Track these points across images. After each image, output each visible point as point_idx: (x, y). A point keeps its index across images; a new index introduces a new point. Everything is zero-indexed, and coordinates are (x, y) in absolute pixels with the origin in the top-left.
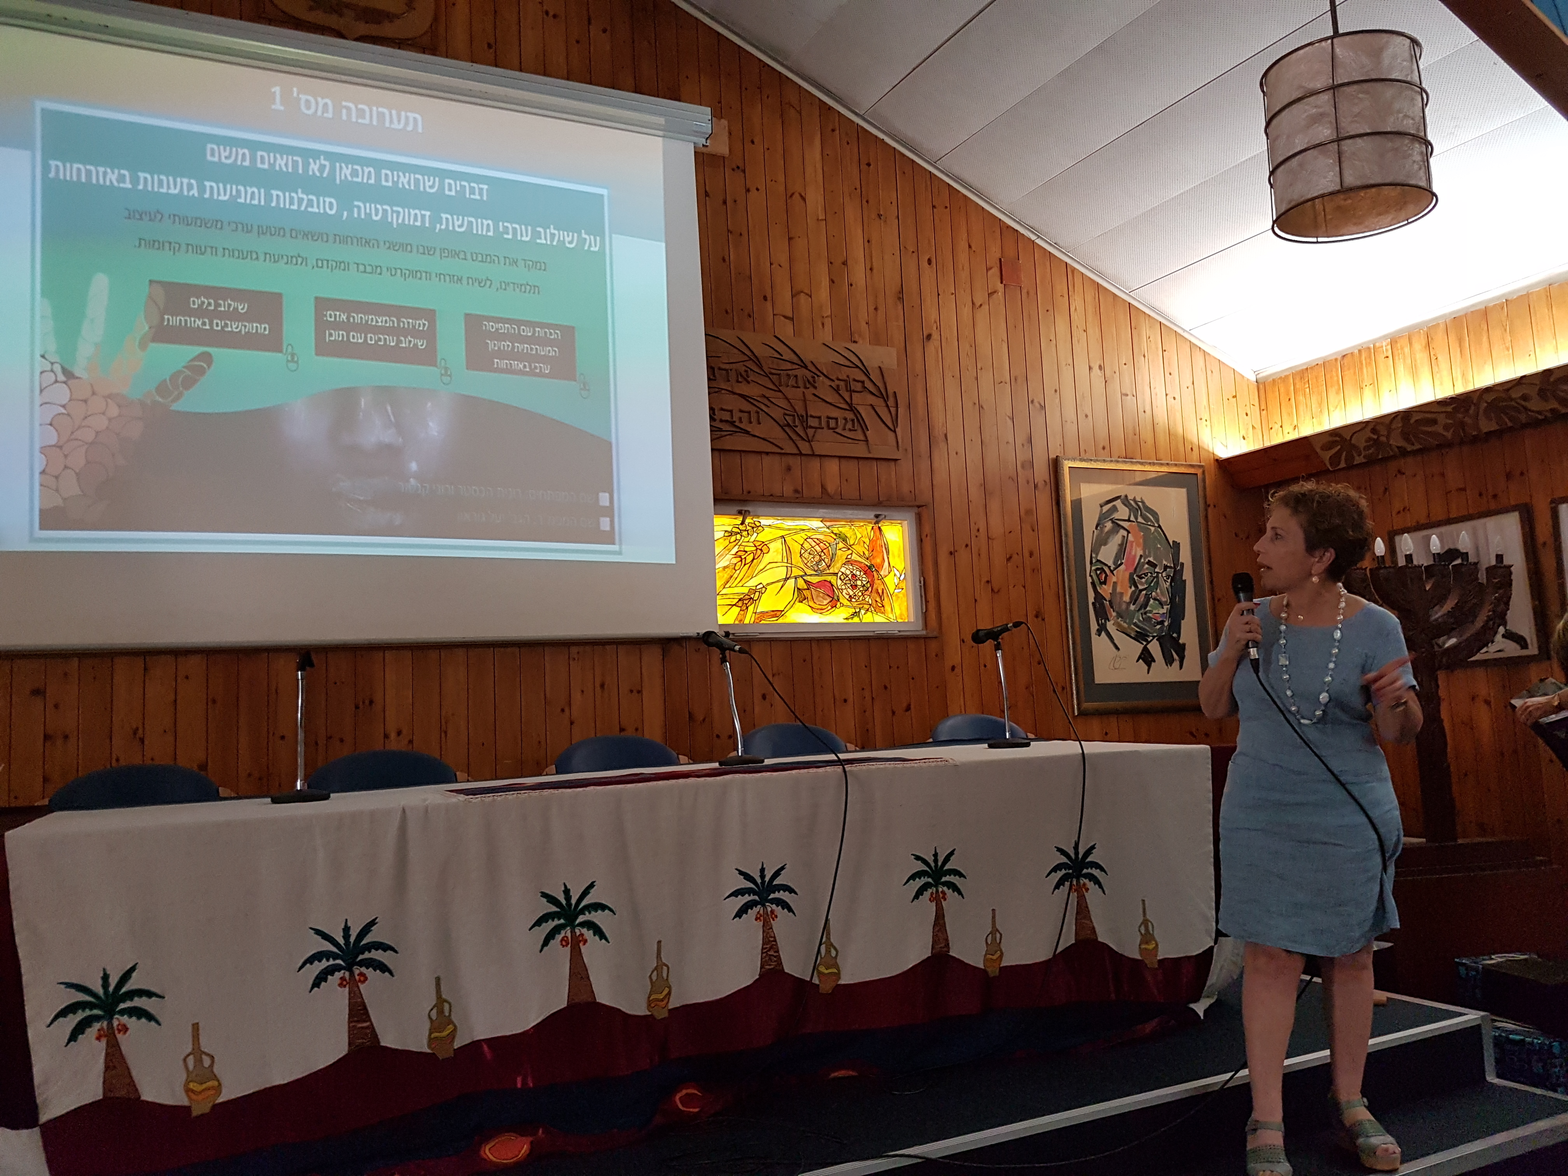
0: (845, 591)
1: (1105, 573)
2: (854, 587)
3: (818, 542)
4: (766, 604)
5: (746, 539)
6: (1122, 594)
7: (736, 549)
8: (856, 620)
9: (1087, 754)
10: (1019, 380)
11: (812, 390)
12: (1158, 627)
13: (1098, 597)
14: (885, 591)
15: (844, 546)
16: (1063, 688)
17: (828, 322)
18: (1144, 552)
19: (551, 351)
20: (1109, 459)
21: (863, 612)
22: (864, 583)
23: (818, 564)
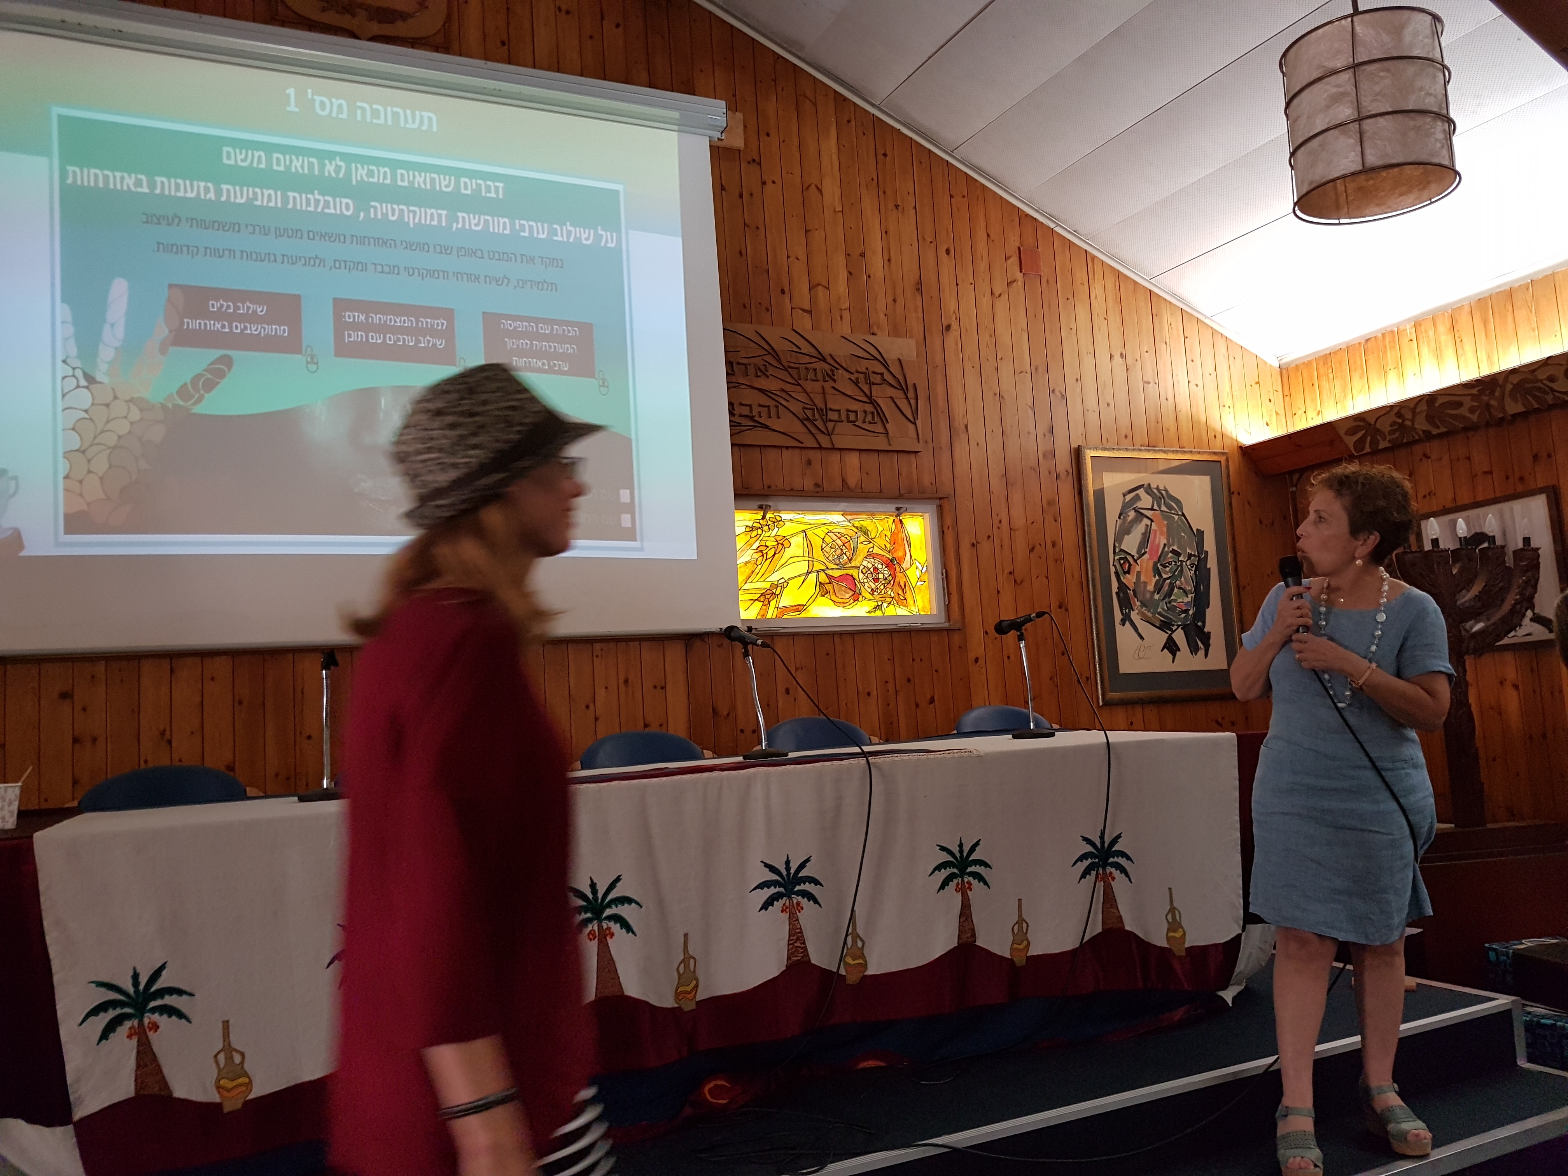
0: (867, 585)
1: (1129, 562)
2: (876, 580)
3: (839, 536)
4: (787, 599)
5: (767, 534)
6: (1145, 583)
7: (757, 544)
8: (878, 613)
9: (1112, 743)
10: (1040, 370)
11: (831, 383)
12: (1183, 615)
13: (1122, 587)
14: (907, 584)
15: (865, 539)
16: (1088, 679)
17: (846, 314)
18: (1168, 540)
19: (570, 349)
20: (1132, 447)
21: (885, 605)
22: (886, 576)
23: (839, 557)
